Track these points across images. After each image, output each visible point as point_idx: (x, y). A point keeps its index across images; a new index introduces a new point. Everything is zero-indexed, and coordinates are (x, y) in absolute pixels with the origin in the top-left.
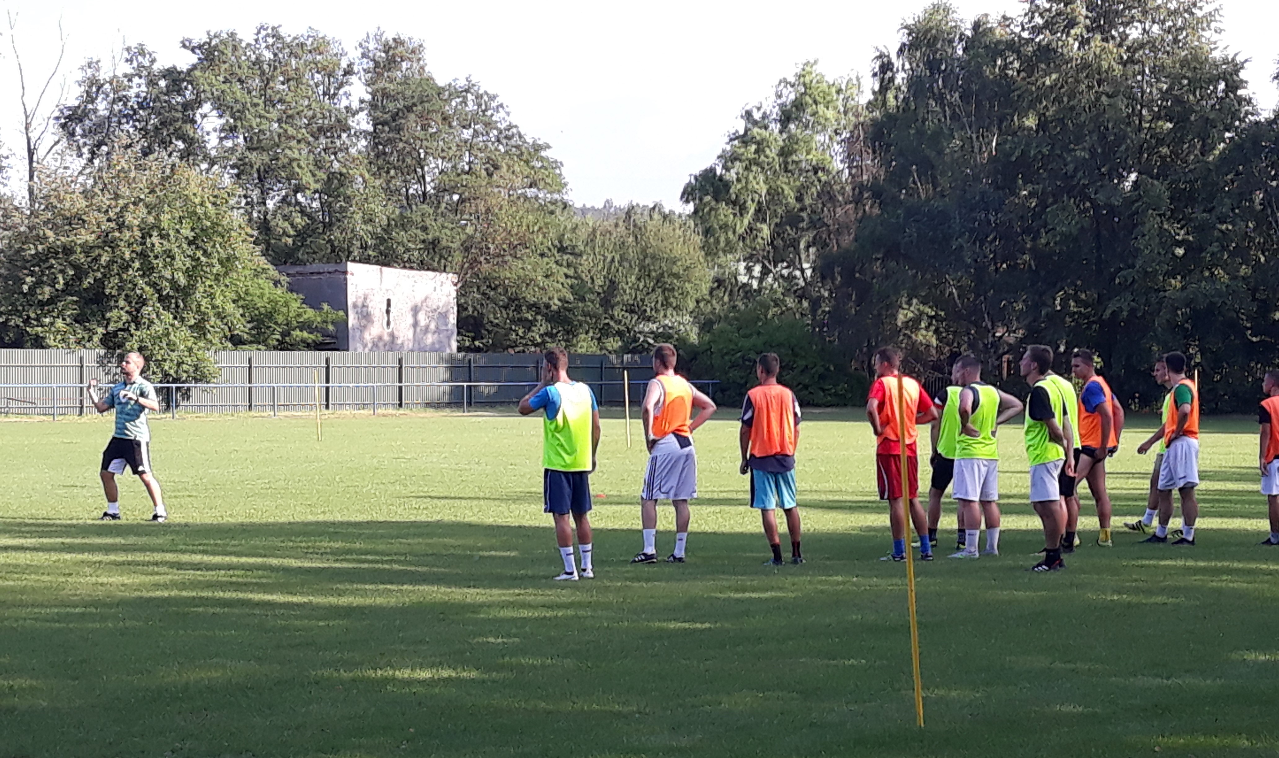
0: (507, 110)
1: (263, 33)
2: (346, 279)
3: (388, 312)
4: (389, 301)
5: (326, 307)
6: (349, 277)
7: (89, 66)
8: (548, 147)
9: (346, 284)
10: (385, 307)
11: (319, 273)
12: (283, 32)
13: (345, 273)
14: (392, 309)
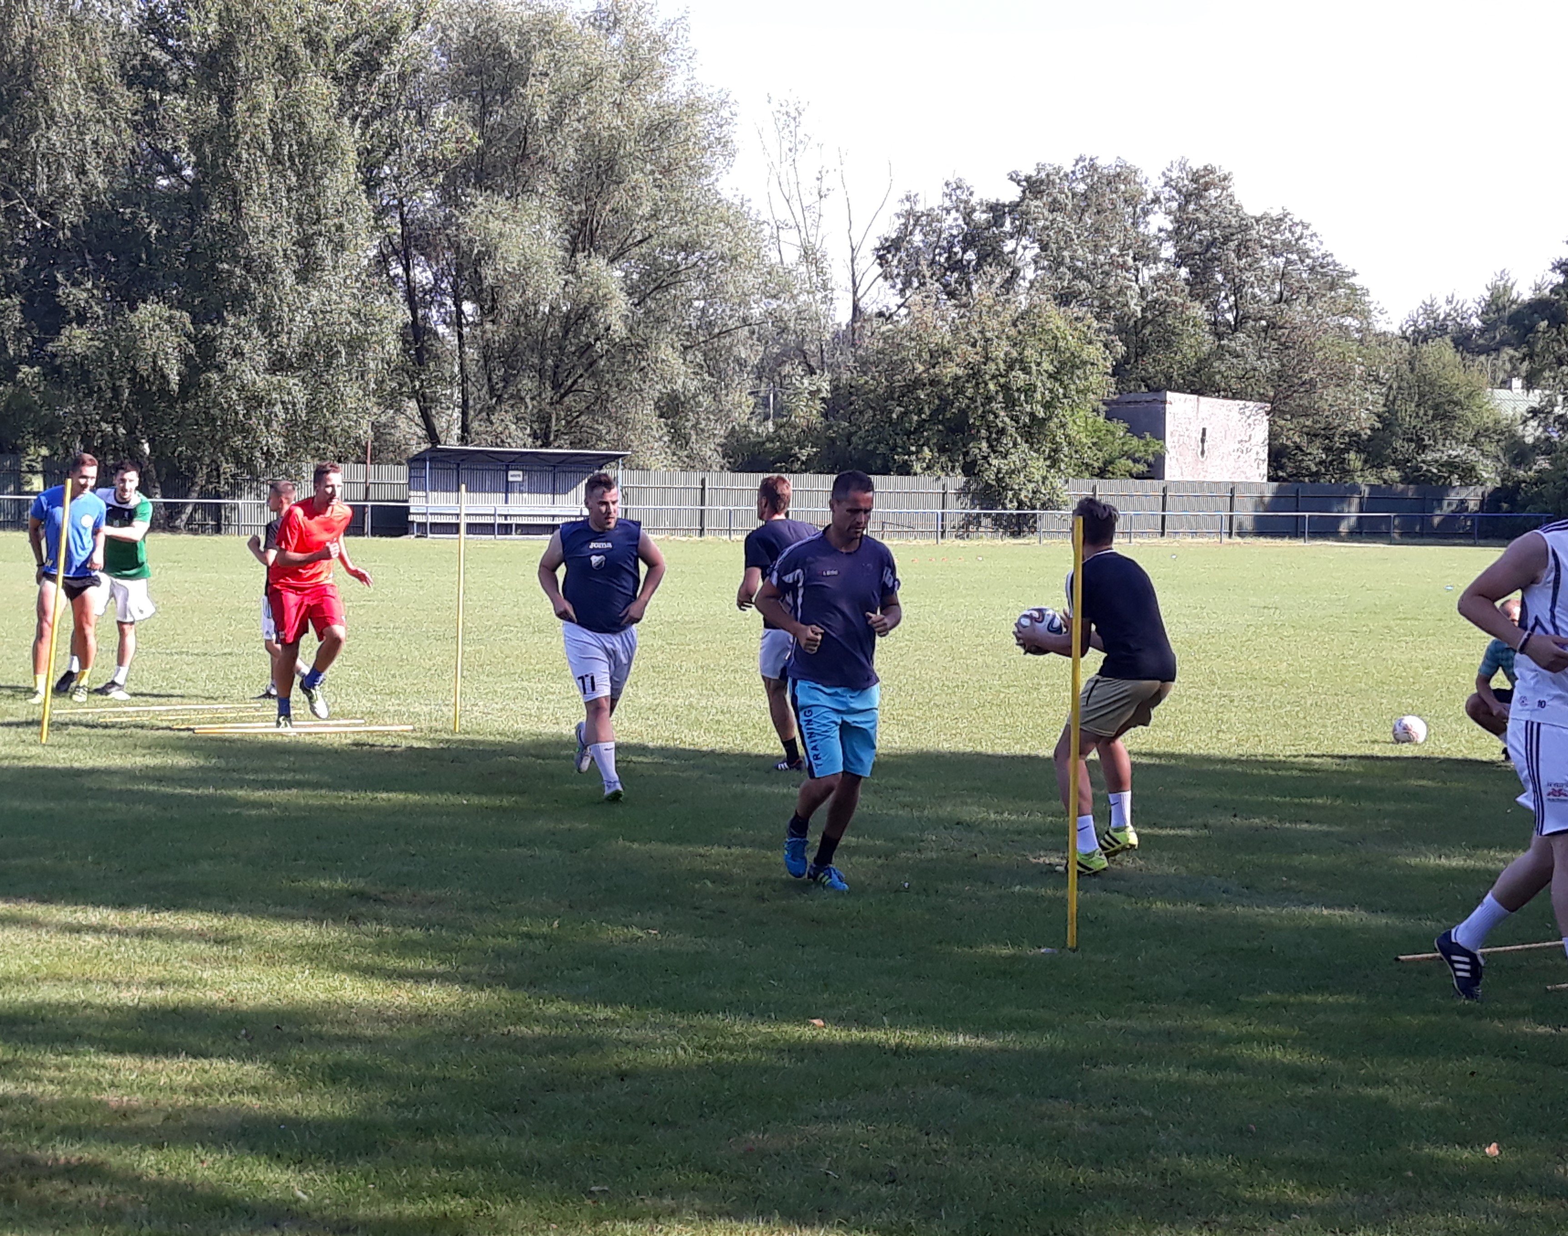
0: (1320, 238)
1: (1081, 164)
2: (1164, 409)
3: (1203, 441)
4: (1204, 430)
5: (1148, 435)
6: (1167, 406)
7: (908, 199)
8: (1354, 274)
9: (1165, 414)
10: (1200, 436)
11: (1136, 402)
12: (1099, 162)
13: (1164, 402)
14: (1207, 438)
